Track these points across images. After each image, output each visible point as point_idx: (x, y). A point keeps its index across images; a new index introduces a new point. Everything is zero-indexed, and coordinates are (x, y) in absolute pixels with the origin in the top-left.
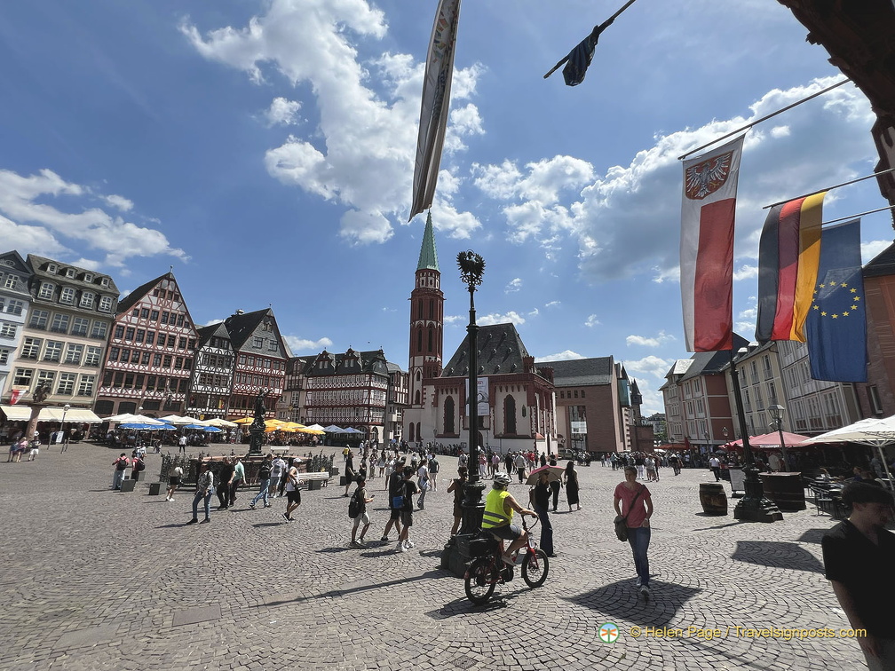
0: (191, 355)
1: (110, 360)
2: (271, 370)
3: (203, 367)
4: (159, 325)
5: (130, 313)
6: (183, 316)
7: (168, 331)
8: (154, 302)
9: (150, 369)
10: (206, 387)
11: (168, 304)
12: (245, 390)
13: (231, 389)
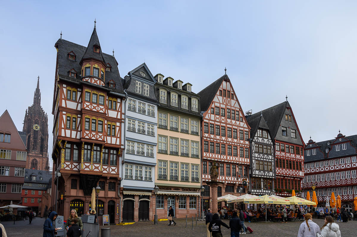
0: (248, 145)
1: (205, 151)
2: (295, 156)
3: (256, 155)
4: (226, 121)
5: (209, 112)
6: (239, 112)
7: (233, 125)
8: (221, 102)
9: (227, 158)
10: (260, 172)
11: (229, 102)
12: (283, 173)
13: (275, 172)
